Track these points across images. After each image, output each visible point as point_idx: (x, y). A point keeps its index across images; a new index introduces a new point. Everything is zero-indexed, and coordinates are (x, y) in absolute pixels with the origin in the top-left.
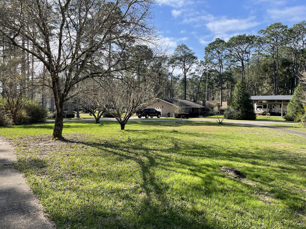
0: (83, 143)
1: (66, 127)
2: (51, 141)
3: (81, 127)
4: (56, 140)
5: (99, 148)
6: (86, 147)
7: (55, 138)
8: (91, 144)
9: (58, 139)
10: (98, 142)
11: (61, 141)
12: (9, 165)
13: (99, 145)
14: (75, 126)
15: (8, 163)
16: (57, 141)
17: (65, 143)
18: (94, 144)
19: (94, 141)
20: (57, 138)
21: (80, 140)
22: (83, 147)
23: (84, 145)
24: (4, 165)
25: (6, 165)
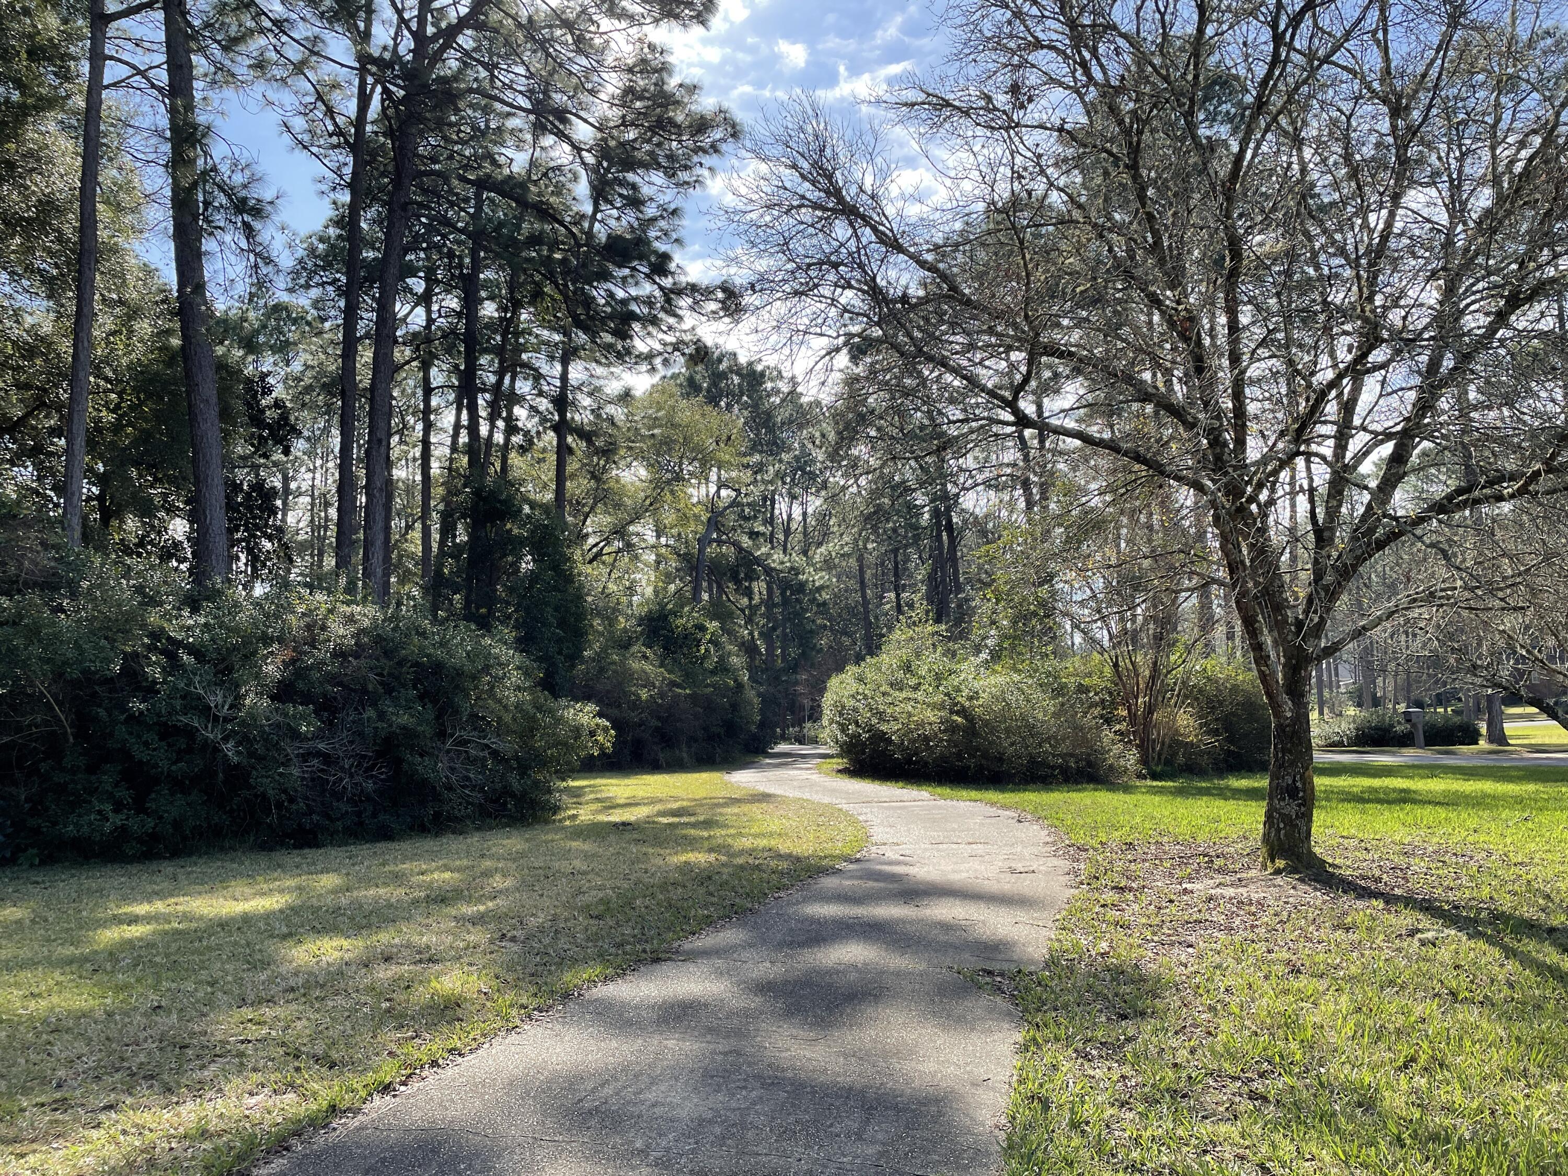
0: (1428, 907)
1: (1389, 802)
2: (1253, 873)
3: (1478, 802)
4: (1278, 872)
5: (1510, 953)
6: (1430, 935)
7: (1273, 861)
8: (1476, 921)
9: (1291, 870)
10: (1528, 912)
11: (1301, 880)
12: (1002, 974)
13: (1529, 928)
14: (1445, 793)
15: (1005, 966)
16: (1279, 880)
17: (1315, 897)
18: (1497, 917)
19: (1506, 903)
20: (1280, 863)
21: (1420, 887)
22: (1412, 933)
23: (1425, 921)
24: (984, 970)
25: (990, 973)
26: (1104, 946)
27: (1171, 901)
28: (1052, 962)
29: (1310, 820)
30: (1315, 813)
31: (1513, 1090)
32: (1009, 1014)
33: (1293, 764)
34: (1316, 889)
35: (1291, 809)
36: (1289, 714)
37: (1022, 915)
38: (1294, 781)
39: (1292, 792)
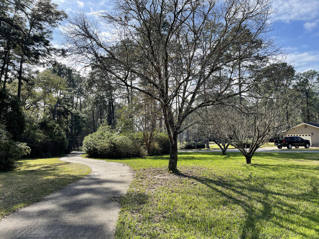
0: (195, 178)
1: (190, 159)
2: (166, 173)
3: (204, 159)
4: (171, 173)
5: (208, 186)
6: (195, 183)
7: (170, 171)
8: (203, 180)
9: (173, 173)
10: (211, 178)
11: (175, 174)
12: (117, 198)
13: (211, 181)
14: (199, 157)
15: (118, 196)
16: (171, 175)
17: (177, 177)
18: (206, 179)
19: (208, 177)
20: (171, 171)
21: (194, 174)
22: (192, 183)
23: (195, 181)
24: (114, 197)
25: (115, 197)
26: (138, 190)
27: (151, 180)
28: (128, 194)
29: (177, 163)
30: (178, 162)
31: (207, 211)
32: (118, 206)
33: (174, 153)
34: (177, 176)
35: (174, 161)
36: (174, 143)
37: (122, 185)
38: (174, 156)
39: (174, 158)
